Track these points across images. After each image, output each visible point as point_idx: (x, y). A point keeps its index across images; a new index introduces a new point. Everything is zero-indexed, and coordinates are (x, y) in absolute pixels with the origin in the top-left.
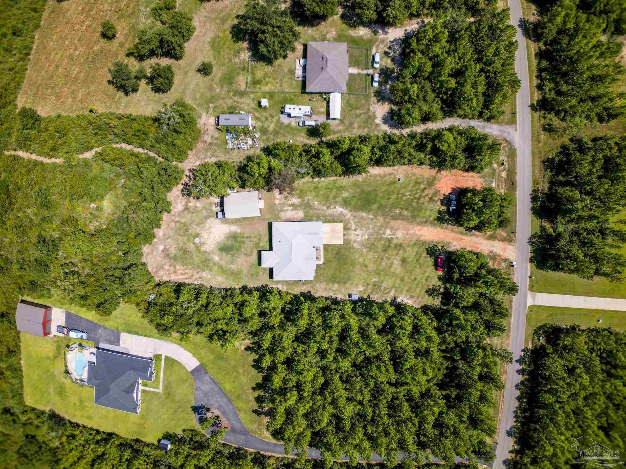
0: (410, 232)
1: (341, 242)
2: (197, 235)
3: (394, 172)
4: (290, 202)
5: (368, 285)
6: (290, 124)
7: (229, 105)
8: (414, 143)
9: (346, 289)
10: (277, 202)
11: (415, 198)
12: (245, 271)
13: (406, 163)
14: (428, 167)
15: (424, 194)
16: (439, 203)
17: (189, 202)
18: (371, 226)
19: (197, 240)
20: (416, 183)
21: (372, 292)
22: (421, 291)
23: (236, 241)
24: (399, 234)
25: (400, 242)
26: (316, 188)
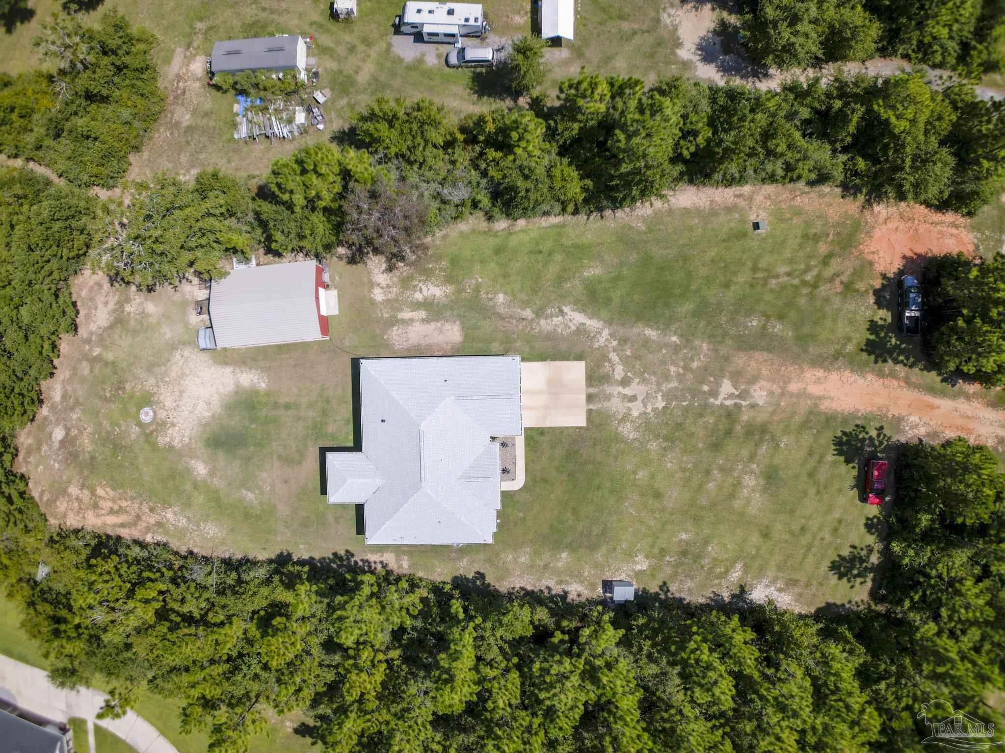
0: (793, 387)
1: (581, 421)
2: (147, 400)
3: (742, 203)
4: (418, 296)
5: (663, 552)
6: (420, 61)
7: (249, 20)
8: (805, 113)
9: (596, 566)
10: (378, 295)
11: (804, 283)
12: (283, 510)
13: (780, 172)
14: (838, 190)
15: (828, 272)
16: (872, 300)
17: (128, 300)
18: (673, 369)
19: (147, 415)
20: (805, 236)
21: (675, 575)
22: (817, 565)
23: (253, 420)
24: (760, 394)
25: (762, 417)
26: (498, 251)
